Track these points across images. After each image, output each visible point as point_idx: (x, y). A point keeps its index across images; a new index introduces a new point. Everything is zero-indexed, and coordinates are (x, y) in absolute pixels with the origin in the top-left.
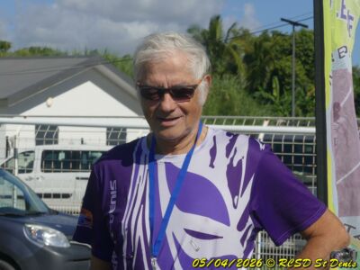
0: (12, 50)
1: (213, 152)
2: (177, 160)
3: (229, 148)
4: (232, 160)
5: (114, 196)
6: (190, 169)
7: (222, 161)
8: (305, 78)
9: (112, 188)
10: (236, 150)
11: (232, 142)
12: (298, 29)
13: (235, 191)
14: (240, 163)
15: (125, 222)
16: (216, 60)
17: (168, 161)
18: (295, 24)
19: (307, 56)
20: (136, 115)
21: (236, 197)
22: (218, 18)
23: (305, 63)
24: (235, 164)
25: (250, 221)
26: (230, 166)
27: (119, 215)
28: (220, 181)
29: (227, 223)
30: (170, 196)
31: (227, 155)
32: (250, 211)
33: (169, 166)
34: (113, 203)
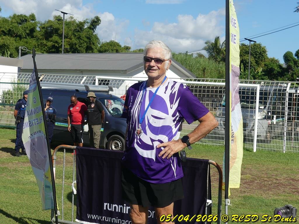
0: (131, 50)
1: (167, 88)
2: (154, 90)
3: (172, 87)
4: (172, 91)
5: (132, 102)
6: (157, 94)
7: (169, 91)
8: (255, 64)
9: (132, 99)
10: (174, 88)
11: (174, 84)
12: (252, 43)
13: (172, 102)
14: (175, 92)
15: (132, 111)
16: (217, 56)
17: (150, 90)
18: (250, 41)
19: (256, 55)
20: (180, 78)
21: (172, 105)
22: (218, 38)
23: (255, 57)
24: (173, 93)
25: (178, 114)
26: (171, 93)
27: (131, 108)
28: (167, 98)
29: (168, 114)
30: (149, 103)
31: (171, 90)
32: (177, 110)
33: (150, 92)
34: (131, 104)
